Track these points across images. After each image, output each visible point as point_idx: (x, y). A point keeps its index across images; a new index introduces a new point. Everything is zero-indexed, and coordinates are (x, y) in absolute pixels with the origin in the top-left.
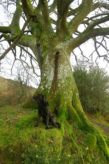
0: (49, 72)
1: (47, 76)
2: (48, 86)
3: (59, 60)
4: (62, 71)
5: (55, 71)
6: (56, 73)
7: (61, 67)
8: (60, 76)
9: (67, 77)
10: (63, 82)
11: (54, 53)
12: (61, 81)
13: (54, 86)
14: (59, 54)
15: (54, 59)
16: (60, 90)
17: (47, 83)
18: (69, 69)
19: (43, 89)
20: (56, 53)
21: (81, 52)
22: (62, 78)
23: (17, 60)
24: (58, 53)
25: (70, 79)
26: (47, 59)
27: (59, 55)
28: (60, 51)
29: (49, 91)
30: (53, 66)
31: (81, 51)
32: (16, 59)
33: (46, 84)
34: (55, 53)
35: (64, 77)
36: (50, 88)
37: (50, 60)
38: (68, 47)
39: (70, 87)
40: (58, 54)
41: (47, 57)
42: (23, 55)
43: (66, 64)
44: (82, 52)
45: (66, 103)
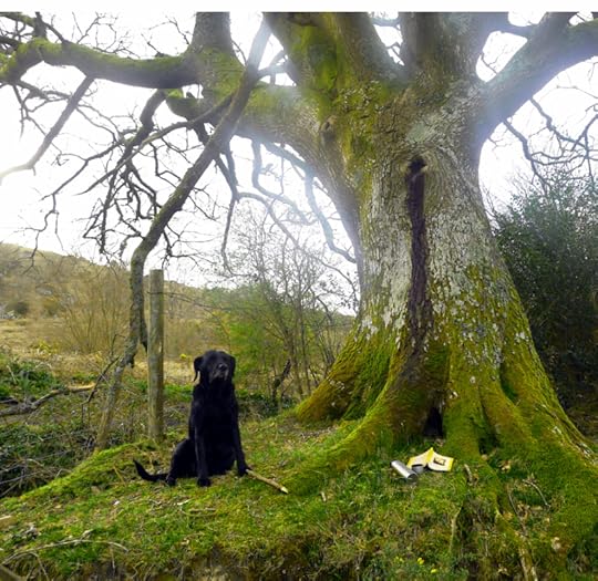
0: (388, 252)
1: (383, 270)
2: (394, 318)
3: (428, 194)
4: (445, 241)
5: (413, 245)
6: (420, 255)
7: (440, 227)
8: (437, 266)
9: (470, 267)
10: (456, 290)
11: (403, 168)
12: (446, 289)
13: (418, 312)
14: (426, 168)
15: (403, 195)
16: (442, 327)
17: (387, 304)
18: (479, 226)
19: (374, 330)
20: (410, 167)
21: (545, 120)
22: (449, 273)
23: (243, 200)
24: (418, 164)
25: (484, 273)
26: (374, 197)
27: (424, 174)
28: (426, 154)
29: (397, 340)
30: (403, 227)
31: (543, 114)
32: (236, 197)
33: (385, 309)
34: (407, 164)
35: (457, 269)
36: (400, 323)
37: (387, 198)
38: (460, 129)
39: (489, 309)
40: (419, 169)
41: (375, 189)
42: (270, 165)
43: (462, 210)
44: (549, 120)
45: (473, 378)
